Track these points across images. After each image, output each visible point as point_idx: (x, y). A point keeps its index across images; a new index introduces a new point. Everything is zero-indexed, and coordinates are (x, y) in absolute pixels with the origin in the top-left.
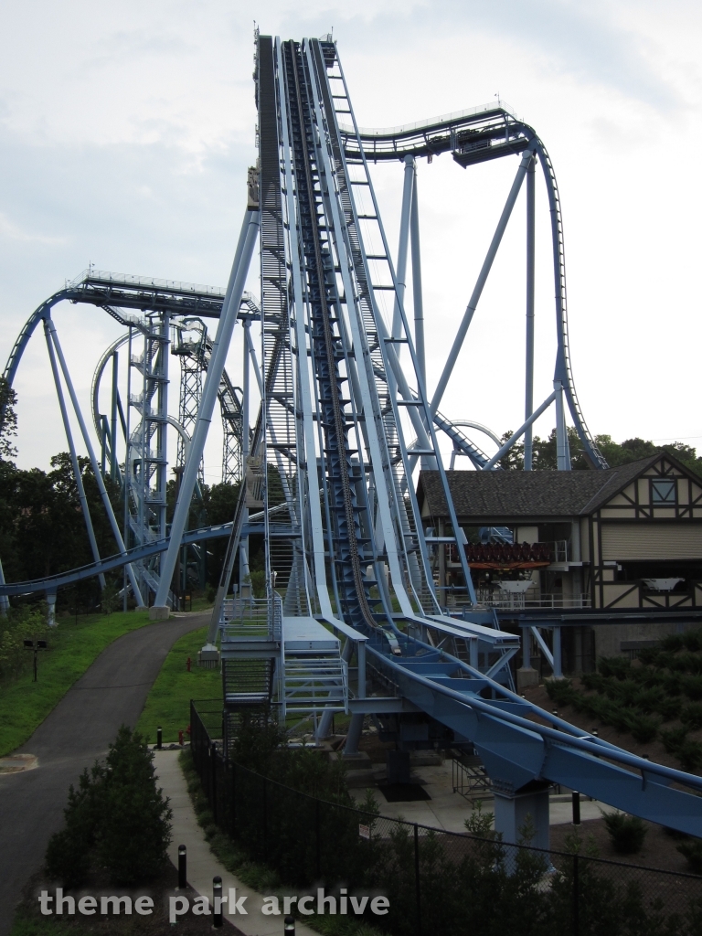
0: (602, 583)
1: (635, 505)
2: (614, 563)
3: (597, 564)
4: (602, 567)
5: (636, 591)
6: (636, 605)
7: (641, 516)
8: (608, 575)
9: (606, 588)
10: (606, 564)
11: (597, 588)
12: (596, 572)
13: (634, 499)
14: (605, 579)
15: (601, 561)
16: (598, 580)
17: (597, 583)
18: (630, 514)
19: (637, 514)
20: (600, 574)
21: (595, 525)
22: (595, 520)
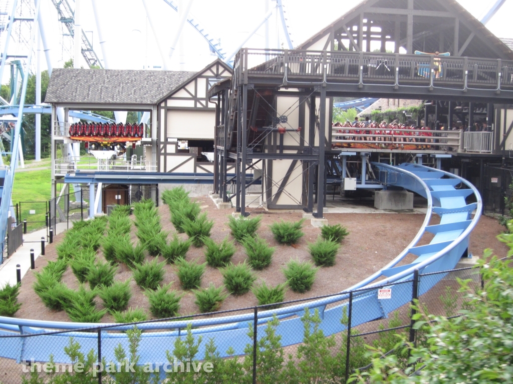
0: (166, 154)
1: (195, 98)
2: (176, 140)
3: (162, 140)
4: (166, 142)
5: (193, 161)
6: (192, 171)
7: (199, 106)
8: (171, 149)
9: (168, 157)
10: (169, 140)
11: (162, 157)
12: (162, 146)
13: (194, 94)
14: (168, 152)
15: (166, 139)
16: (163, 151)
17: (162, 154)
18: (190, 104)
19: (196, 104)
20: (165, 147)
21: (163, 111)
22: (163, 108)
